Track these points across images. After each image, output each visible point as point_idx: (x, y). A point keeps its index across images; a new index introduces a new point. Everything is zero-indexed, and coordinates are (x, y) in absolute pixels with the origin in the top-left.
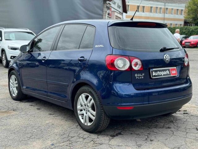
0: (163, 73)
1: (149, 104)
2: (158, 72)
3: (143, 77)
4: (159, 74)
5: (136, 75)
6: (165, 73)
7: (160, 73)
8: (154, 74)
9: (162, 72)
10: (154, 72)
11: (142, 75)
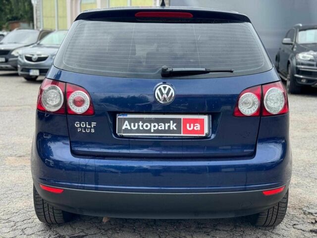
0: (155, 126)
1: (96, 189)
2: (141, 124)
3: (93, 131)
4: (141, 128)
5: (77, 125)
6: (162, 127)
7: (147, 126)
8: (126, 125)
9: (152, 124)
10: (126, 122)
11: (90, 124)
